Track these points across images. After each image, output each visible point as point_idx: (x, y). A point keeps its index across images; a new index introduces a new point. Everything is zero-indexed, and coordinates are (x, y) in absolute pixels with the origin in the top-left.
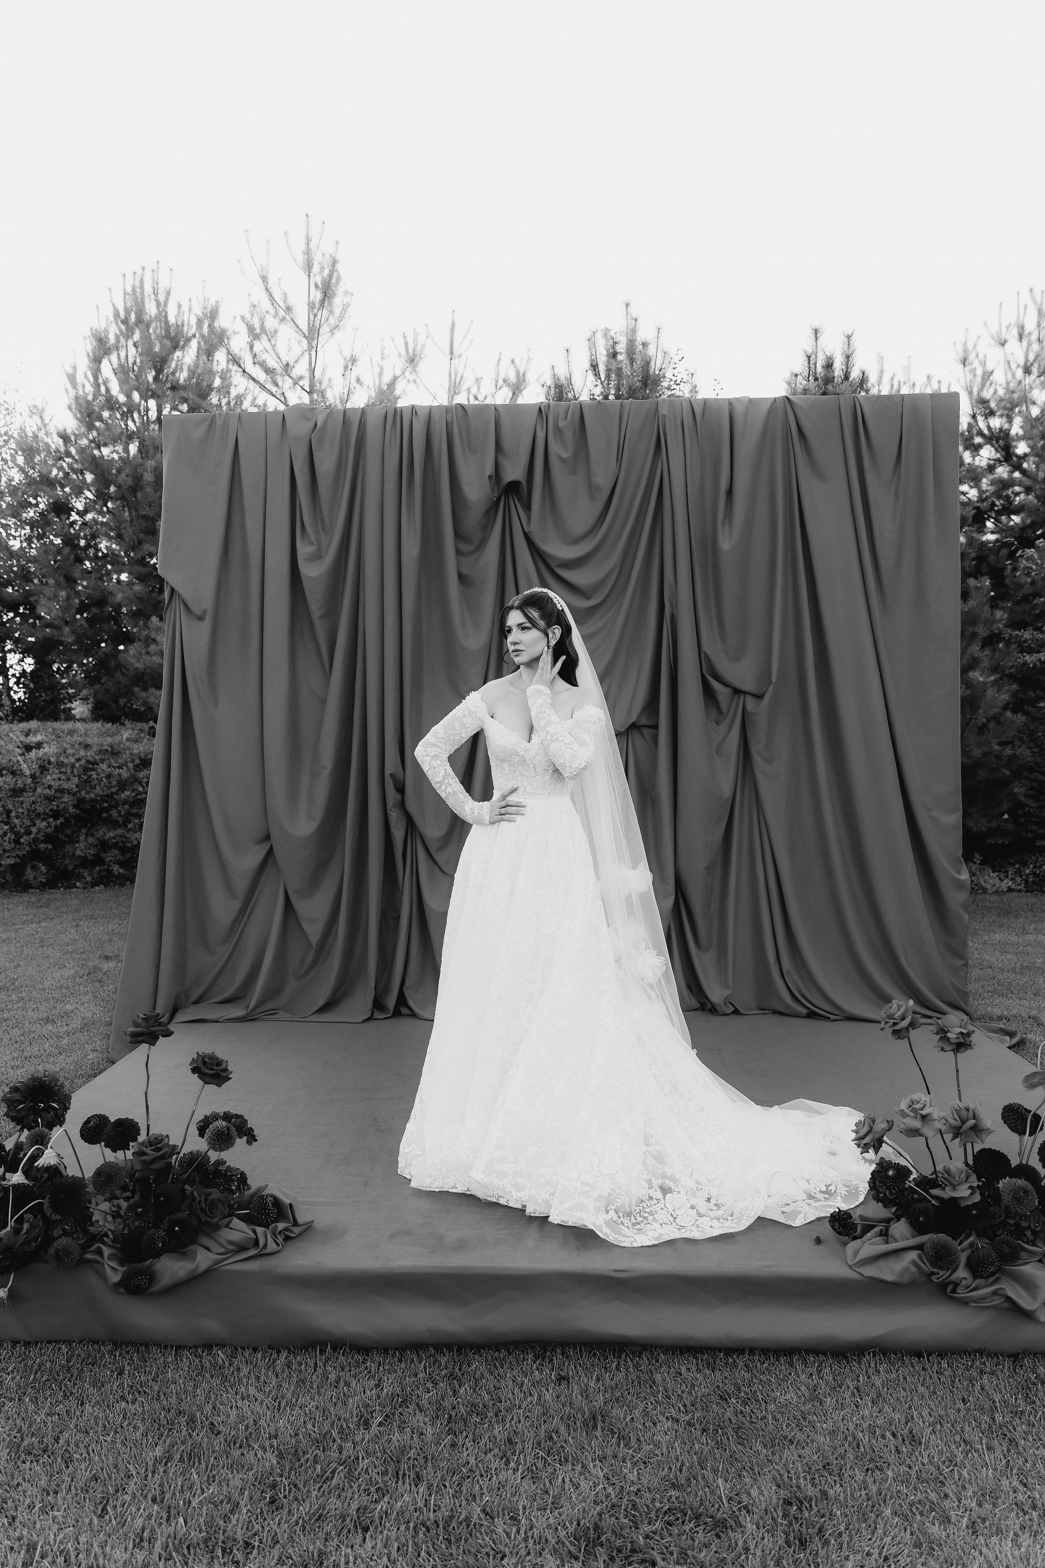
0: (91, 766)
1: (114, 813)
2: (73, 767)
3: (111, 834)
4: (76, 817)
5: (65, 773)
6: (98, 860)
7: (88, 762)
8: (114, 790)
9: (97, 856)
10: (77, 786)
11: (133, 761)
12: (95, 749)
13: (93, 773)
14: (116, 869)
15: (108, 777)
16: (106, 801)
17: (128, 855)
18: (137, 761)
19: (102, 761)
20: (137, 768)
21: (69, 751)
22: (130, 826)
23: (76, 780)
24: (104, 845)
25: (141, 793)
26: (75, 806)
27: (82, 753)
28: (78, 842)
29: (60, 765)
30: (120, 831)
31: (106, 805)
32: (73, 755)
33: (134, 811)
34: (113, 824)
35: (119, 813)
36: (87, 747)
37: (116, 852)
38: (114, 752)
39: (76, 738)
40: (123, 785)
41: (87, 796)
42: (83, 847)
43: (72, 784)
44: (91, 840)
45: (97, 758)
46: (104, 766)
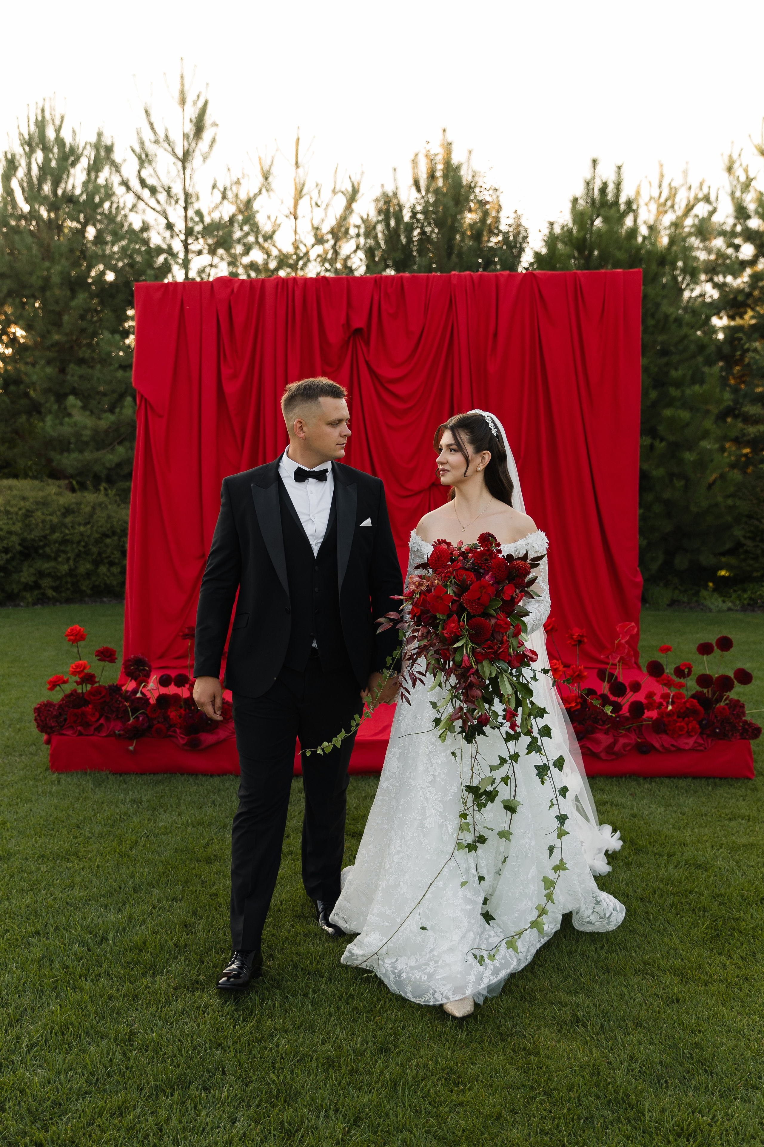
0: (30, 514)
1: (48, 550)
2: (17, 514)
3: (46, 566)
4: (21, 553)
5: (11, 519)
6: (36, 586)
7: (28, 511)
8: (47, 532)
9: (36, 582)
10: (21, 529)
11: (59, 510)
12: (31, 500)
13: (32, 519)
14: (50, 593)
15: (43, 521)
16: (41, 540)
17: (58, 582)
18: (63, 511)
19: (37, 510)
20: (64, 515)
21: (13, 502)
22: (60, 559)
23: (19, 524)
24: (41, 574)
25: (67, 535)
26: (20, 544)
27: (22, 503)
28: (22, 571)
29: (7, 513)
30: (52, 564)
31: (41, 543)
32: (16, 505)
33: (62, 548)
34: (47, 558)
35: (51, 549)
36: (24, 499)
37: (49, 579)
38: (44, 503)
39: (16, 492)
40: (53, 529)
41: (29, 537)
42: (26, 575)
43: (17, 527)
44: (32, 570)
45: (34, 507)
46: (39, 513)
